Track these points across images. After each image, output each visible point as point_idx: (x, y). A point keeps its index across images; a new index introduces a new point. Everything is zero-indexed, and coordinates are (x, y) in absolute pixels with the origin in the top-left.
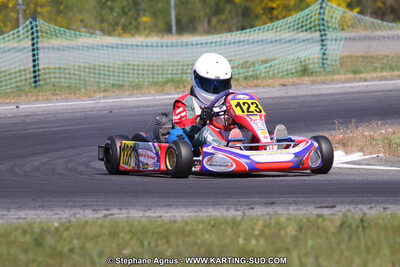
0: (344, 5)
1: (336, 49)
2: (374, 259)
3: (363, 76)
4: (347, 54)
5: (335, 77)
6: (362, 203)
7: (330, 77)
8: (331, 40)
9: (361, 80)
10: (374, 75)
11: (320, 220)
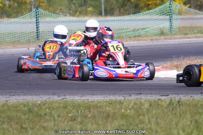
0: (182, 3)
1: (177, 23)
2: (183, 119)
3: (188, 36)
4: (182, 26)
5: (176, 36)
6: (181, 94)
7: (173, 37)
8: (175, 19)
9: (187, 38)
10: (194, 35)
11: (160, 101)
